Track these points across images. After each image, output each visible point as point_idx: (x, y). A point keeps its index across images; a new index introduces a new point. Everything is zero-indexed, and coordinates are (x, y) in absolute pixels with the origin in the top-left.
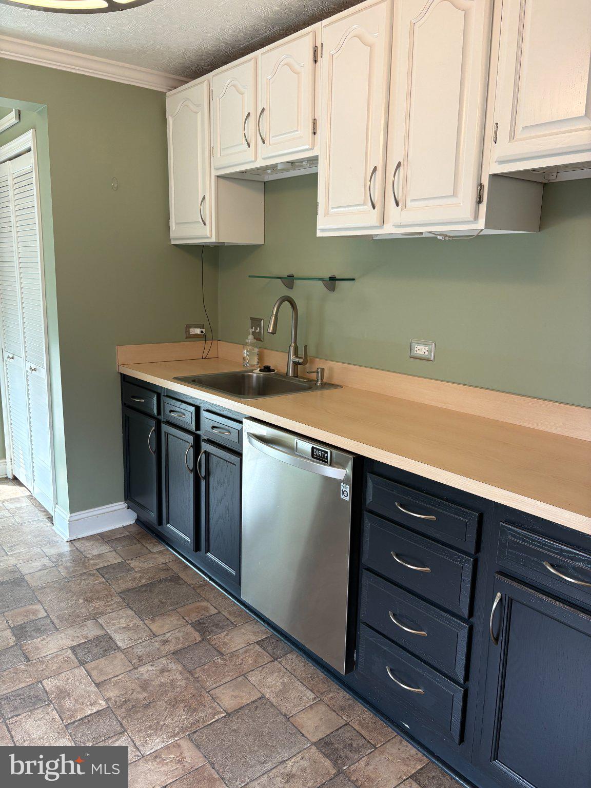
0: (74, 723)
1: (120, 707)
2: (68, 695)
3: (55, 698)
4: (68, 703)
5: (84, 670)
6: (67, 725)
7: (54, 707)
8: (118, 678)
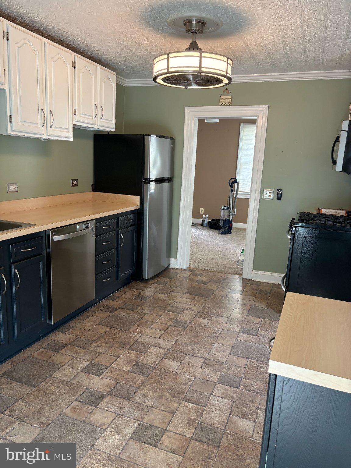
0: (201, 406)
1: (179, 397)
2: (189, 419)
3: (195, 423)
4: (193, 416)
5: (169, 426)
6: (204, 407)
7: (201, 418)
8: (163, 409)
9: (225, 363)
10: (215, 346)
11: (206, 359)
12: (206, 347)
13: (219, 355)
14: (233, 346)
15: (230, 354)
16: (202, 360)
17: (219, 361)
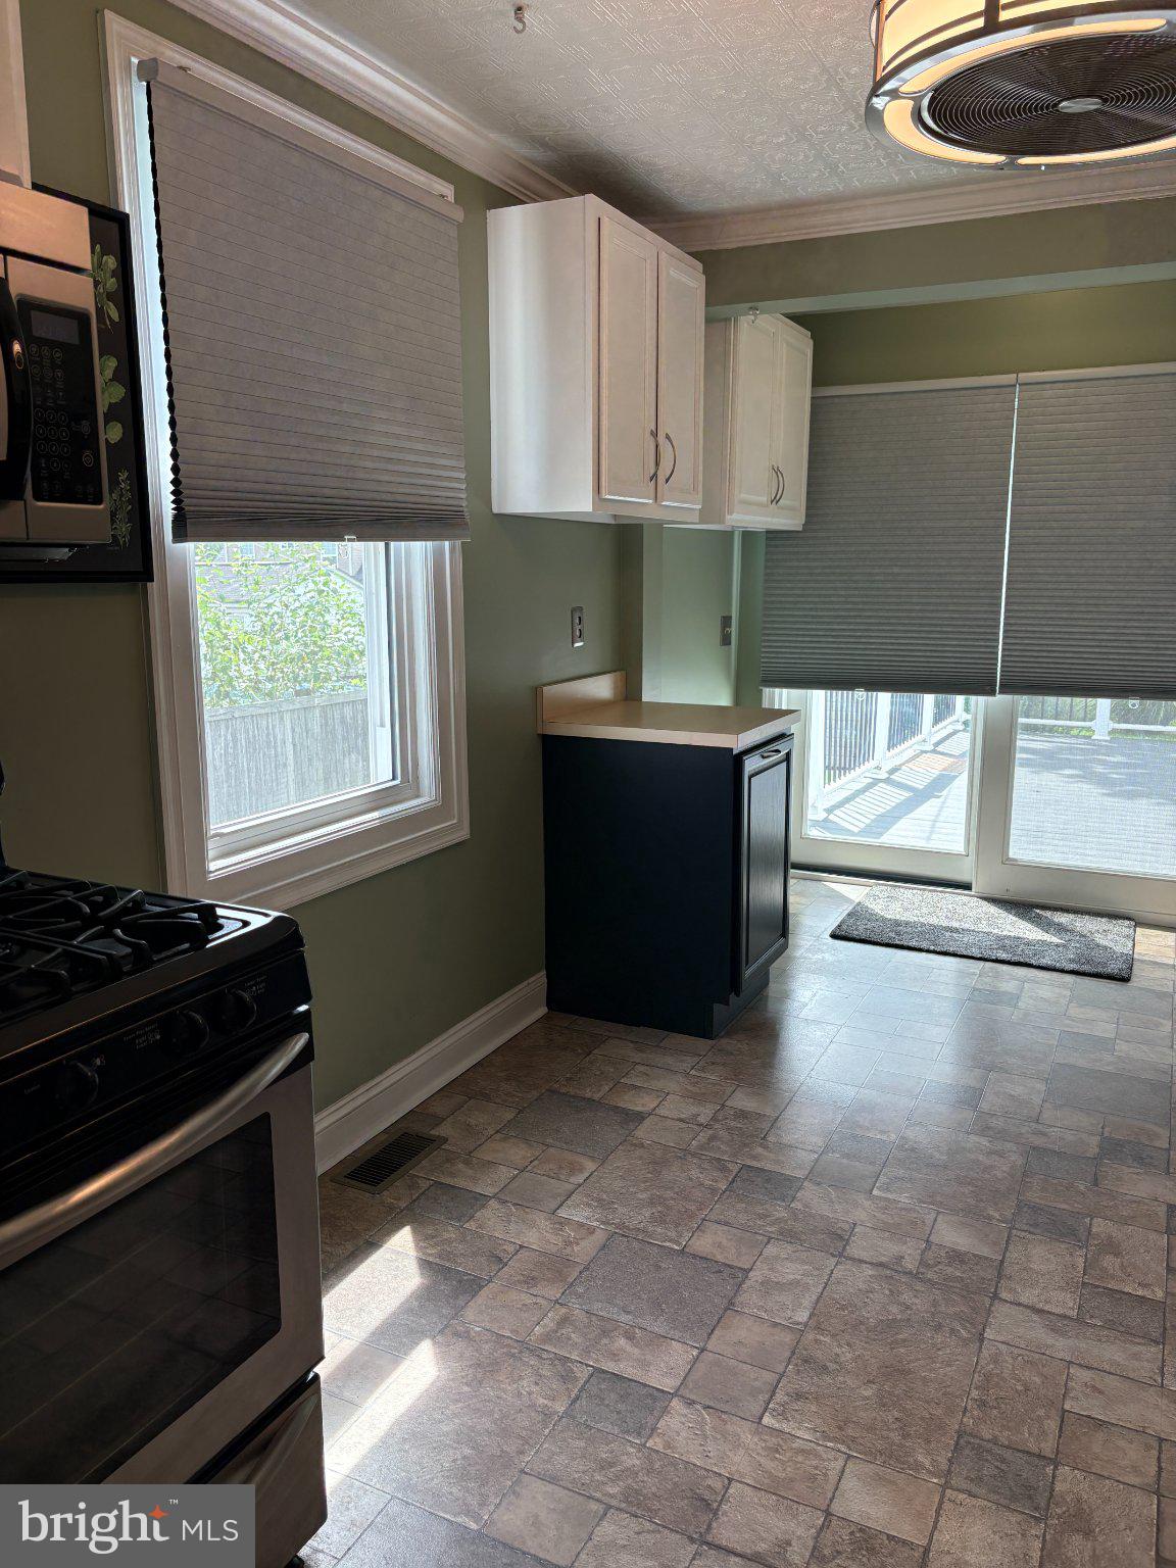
9: (770, 1238)
10: (802, 1316)
11: (841, 1255)
12: (843, 1308)
13: (790, 1271)
14: (726, 1310)
15: (747, 1271)
16: (854, 1250)
17: (790, 1248)
